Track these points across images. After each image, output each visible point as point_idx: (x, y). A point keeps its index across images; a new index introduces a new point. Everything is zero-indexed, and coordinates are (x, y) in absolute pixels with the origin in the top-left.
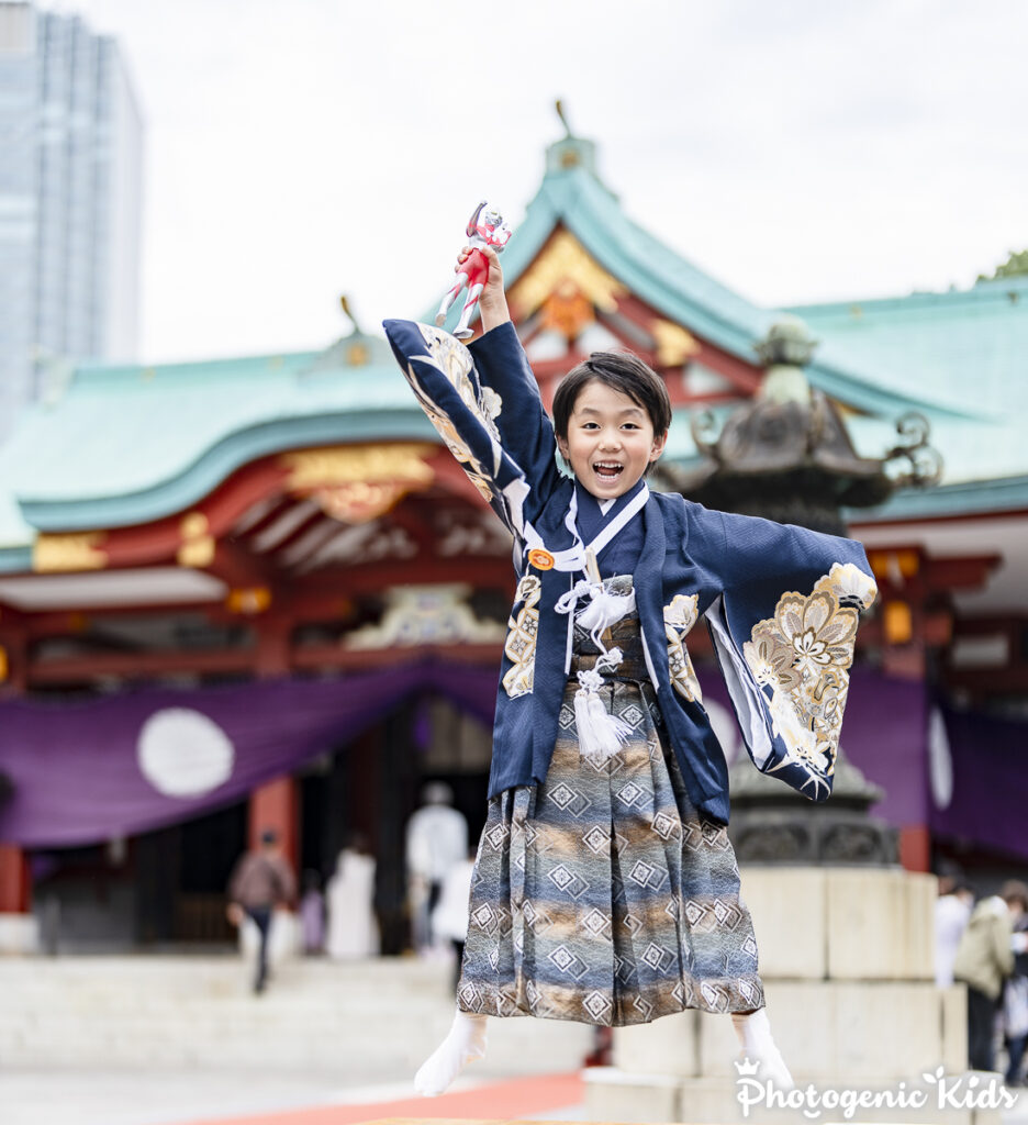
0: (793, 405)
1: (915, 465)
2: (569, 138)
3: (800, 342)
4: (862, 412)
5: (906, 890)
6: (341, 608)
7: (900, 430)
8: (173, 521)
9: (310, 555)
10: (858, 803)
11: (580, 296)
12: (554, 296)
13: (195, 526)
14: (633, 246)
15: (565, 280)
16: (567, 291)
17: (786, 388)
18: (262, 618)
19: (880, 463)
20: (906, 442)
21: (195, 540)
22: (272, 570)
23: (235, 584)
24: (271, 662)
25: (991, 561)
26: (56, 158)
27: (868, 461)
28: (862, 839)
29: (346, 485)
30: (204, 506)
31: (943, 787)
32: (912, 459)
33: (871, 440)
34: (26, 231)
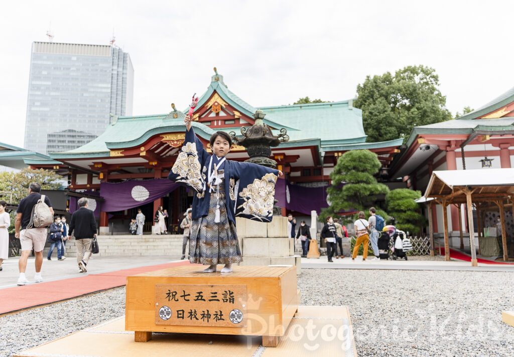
0: (260, 125)
2: (217, 75)
3: (262, 114)
4: (274, 129)
5: (283, 219)
7: (281, 132)
8: (139, 147)
9: (165, 155)
11: (218, 105)
12: (214, 105)
13: (142, 149)
14: (229, 95)
15: (216, 102)
16: (216, 104)
17: (259, 123)
18: (156, 167)
19: (277, 137)
20: (282, 134)
21: (142, 151)
22: (158, 157)
23: (150, 160)
24: (158, 176)
25: (298, 157)
26: (115, 77)
27: (275, 137)
29: (173, 141)
30: (144, 145)
31: (289, 201)
32: (283, 137)
33: (276, 133)
34: (109, 91)
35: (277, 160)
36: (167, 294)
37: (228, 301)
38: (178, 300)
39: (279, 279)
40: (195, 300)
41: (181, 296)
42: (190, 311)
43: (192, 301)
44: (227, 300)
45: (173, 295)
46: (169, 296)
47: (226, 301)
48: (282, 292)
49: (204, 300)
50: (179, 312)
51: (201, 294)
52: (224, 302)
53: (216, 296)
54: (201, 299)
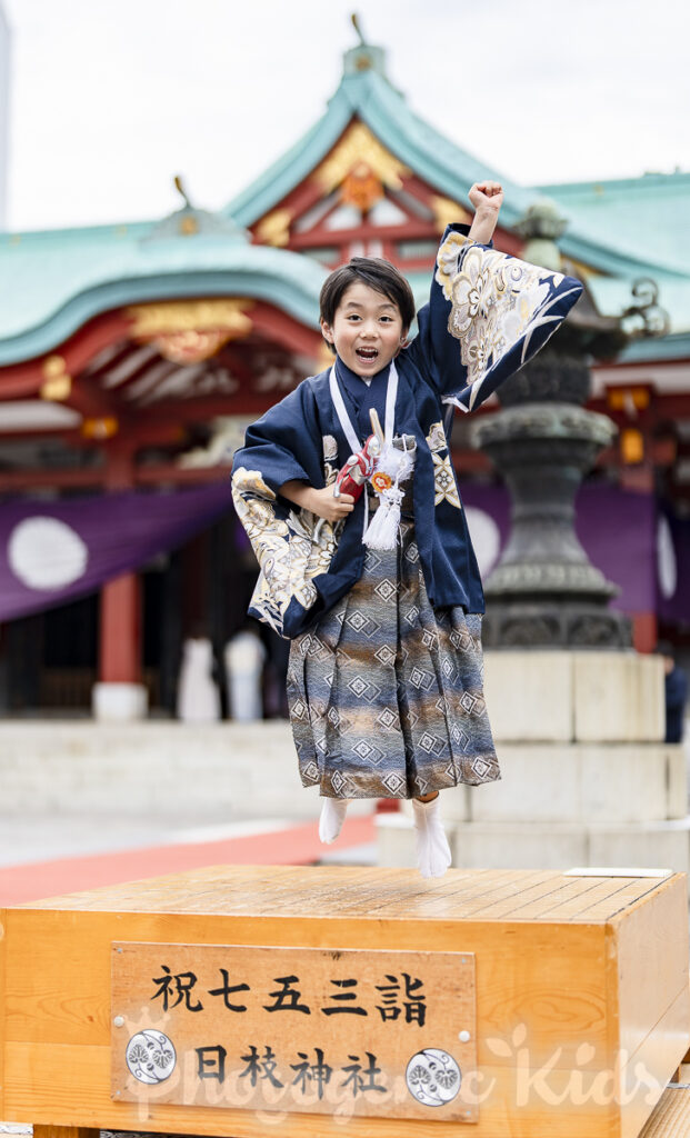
1: (646, 322)
2: (363, 45)
3: (553, 221)
4: (603, 273)
5: (639, 671)
6: (176, 434)
7: (634, 293)
8: (37, 363)
9: (151, 390)
10: (599, 598)
11: (372, 176)
12: (350, 176)
13: (55, 367)
14: (415, 135)
15: (360, 163)
16: (362, 172)
18: (110, 442)
19: (618, 320)
20: (640, 302)
21: (55, 379)
22: (118, 402)
23: (88, 414)
24: (118, 479)
27: (608, 318)
28: (603, 628)
29: (180, 333)
30: (62, 350)
31: (670, 586)
32: (644, 317)
35: (618, 416)
36: (157, 982)
37: (403, 1015)
38: (199, 1008)
39: (608, 930)
40: (270, 1009)
41: (214, 993)
42: (250, 1053)
43: (255, 1011)
44: (397, 1011)
45: (179, 987)
46: (164, 989)
47: (394, 1017)
48: (622, 984)
49: (306, 1010)
50: (208, 1056)
51: (292, 986)
52: (384, 1018)
53: (352, 996)
54: (294, 1006)
